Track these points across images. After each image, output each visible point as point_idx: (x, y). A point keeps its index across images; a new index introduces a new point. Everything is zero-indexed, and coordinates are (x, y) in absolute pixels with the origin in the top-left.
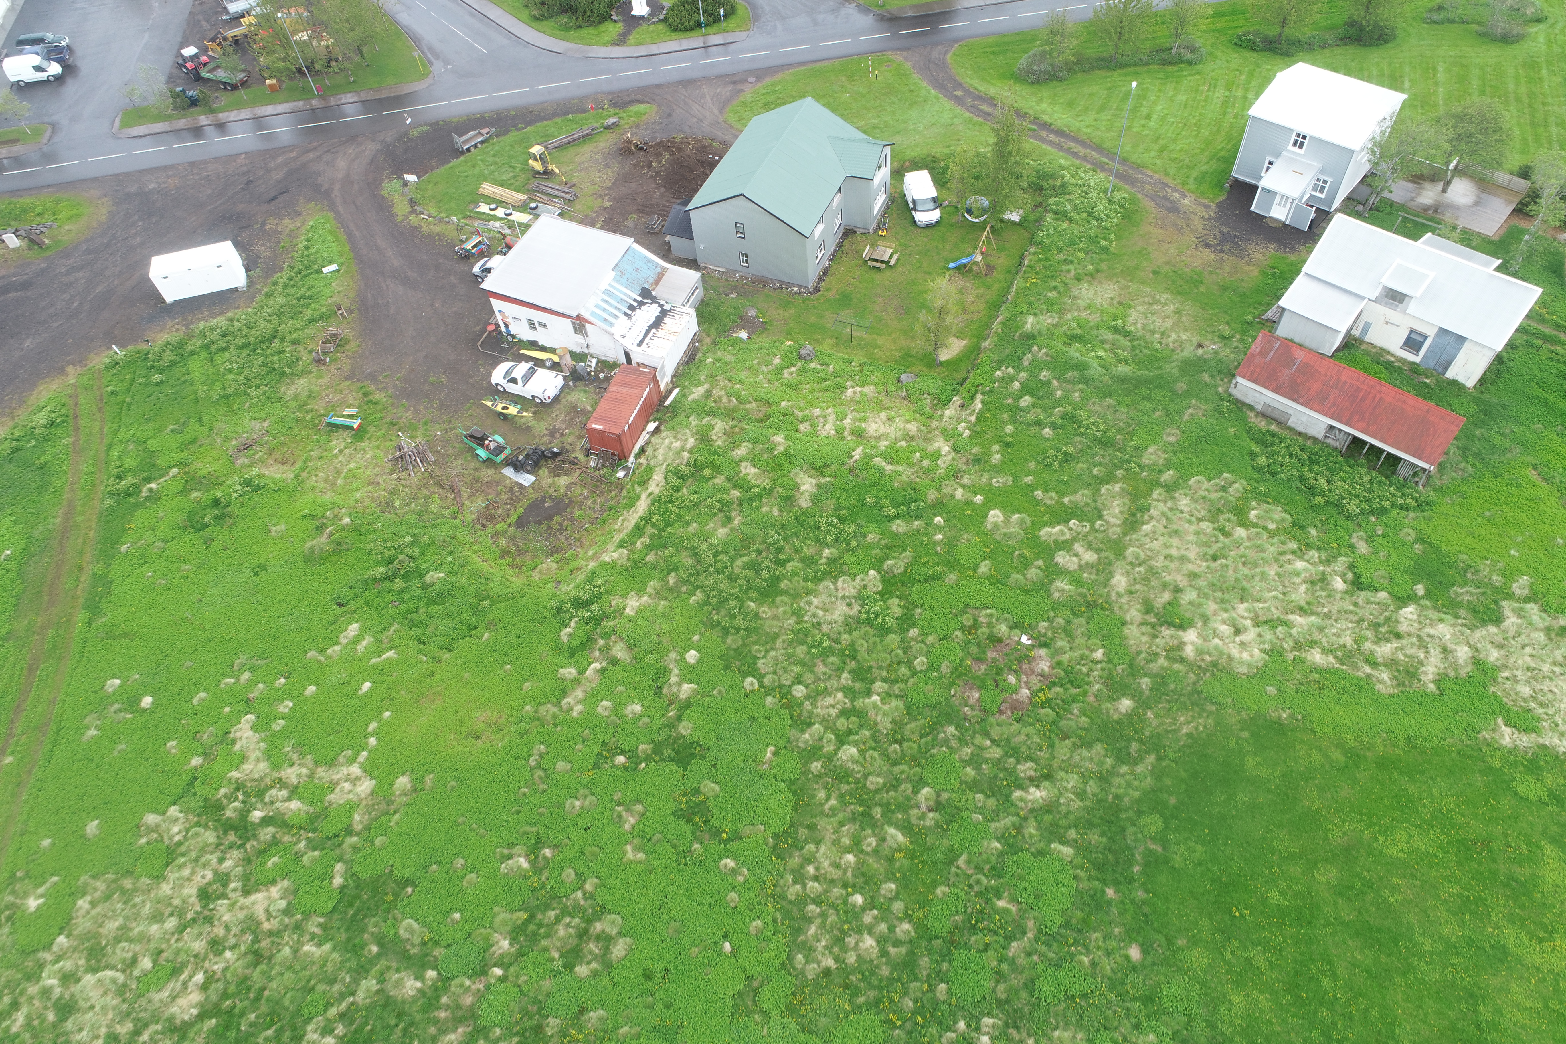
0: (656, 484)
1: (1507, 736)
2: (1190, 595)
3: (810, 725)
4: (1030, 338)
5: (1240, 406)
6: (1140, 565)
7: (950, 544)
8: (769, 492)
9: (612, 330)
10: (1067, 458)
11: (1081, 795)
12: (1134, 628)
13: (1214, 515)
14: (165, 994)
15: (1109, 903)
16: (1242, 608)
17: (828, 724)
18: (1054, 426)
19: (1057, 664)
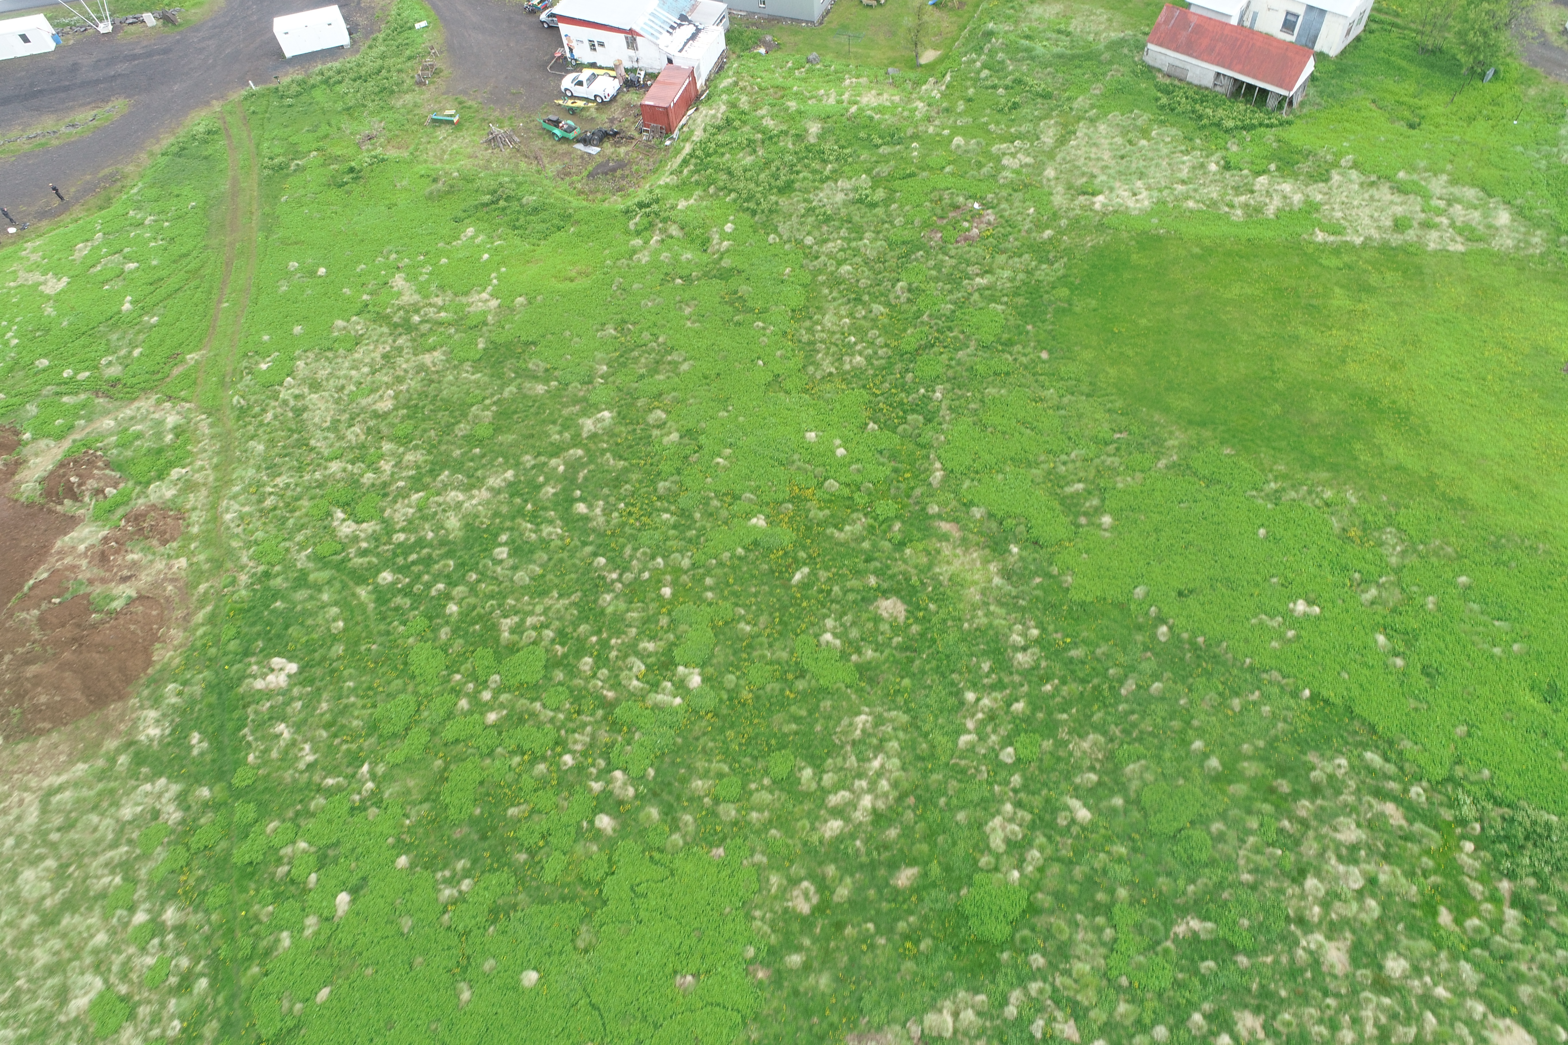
0: (698, 135)
1: (1320, 236)
2: (1102, 178)
3: (817, 258)
4: (990, 34)
5: (1151, 69)
6: (1066, 163)
7: (923, 157)
8: (785, 133)
9: (658, 42)
10: (1015, 106)
11: (1012, 280)
12: (1058, 197)
13: (1124, 132)
14: (370, 400)
15: (1027, 332)
16: (1139, 184)
17: (830, 255)
18: (1006, 88)
19: (1001, 216)
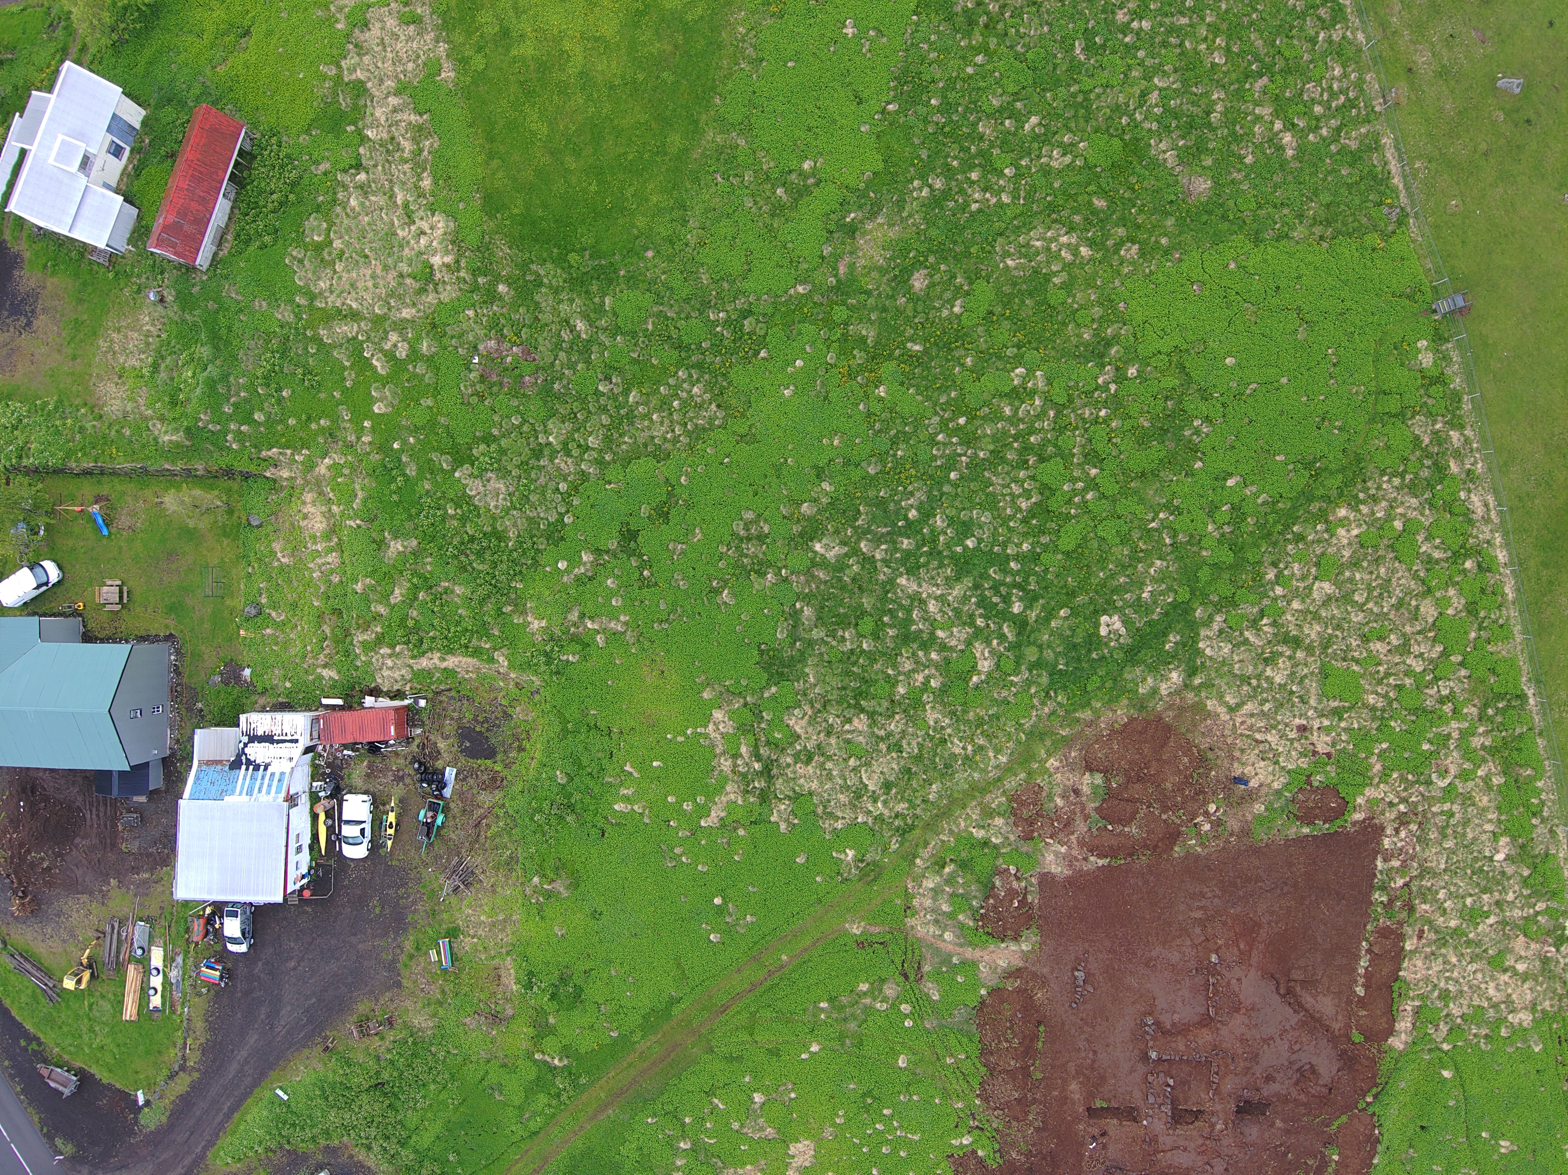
0: (431, 659)
1: (447, 74)
2: (404, 268)
4: (188, 432)
5: (215, 261)
6: (389, 303)
7: (414, 430)
8: (413, 571)
9: (288, 771)
11: (571, 301)
12: (442, 297)
13: (327, 263)
15: (628, 272)
16: (402, 233)
19: (486, 336)
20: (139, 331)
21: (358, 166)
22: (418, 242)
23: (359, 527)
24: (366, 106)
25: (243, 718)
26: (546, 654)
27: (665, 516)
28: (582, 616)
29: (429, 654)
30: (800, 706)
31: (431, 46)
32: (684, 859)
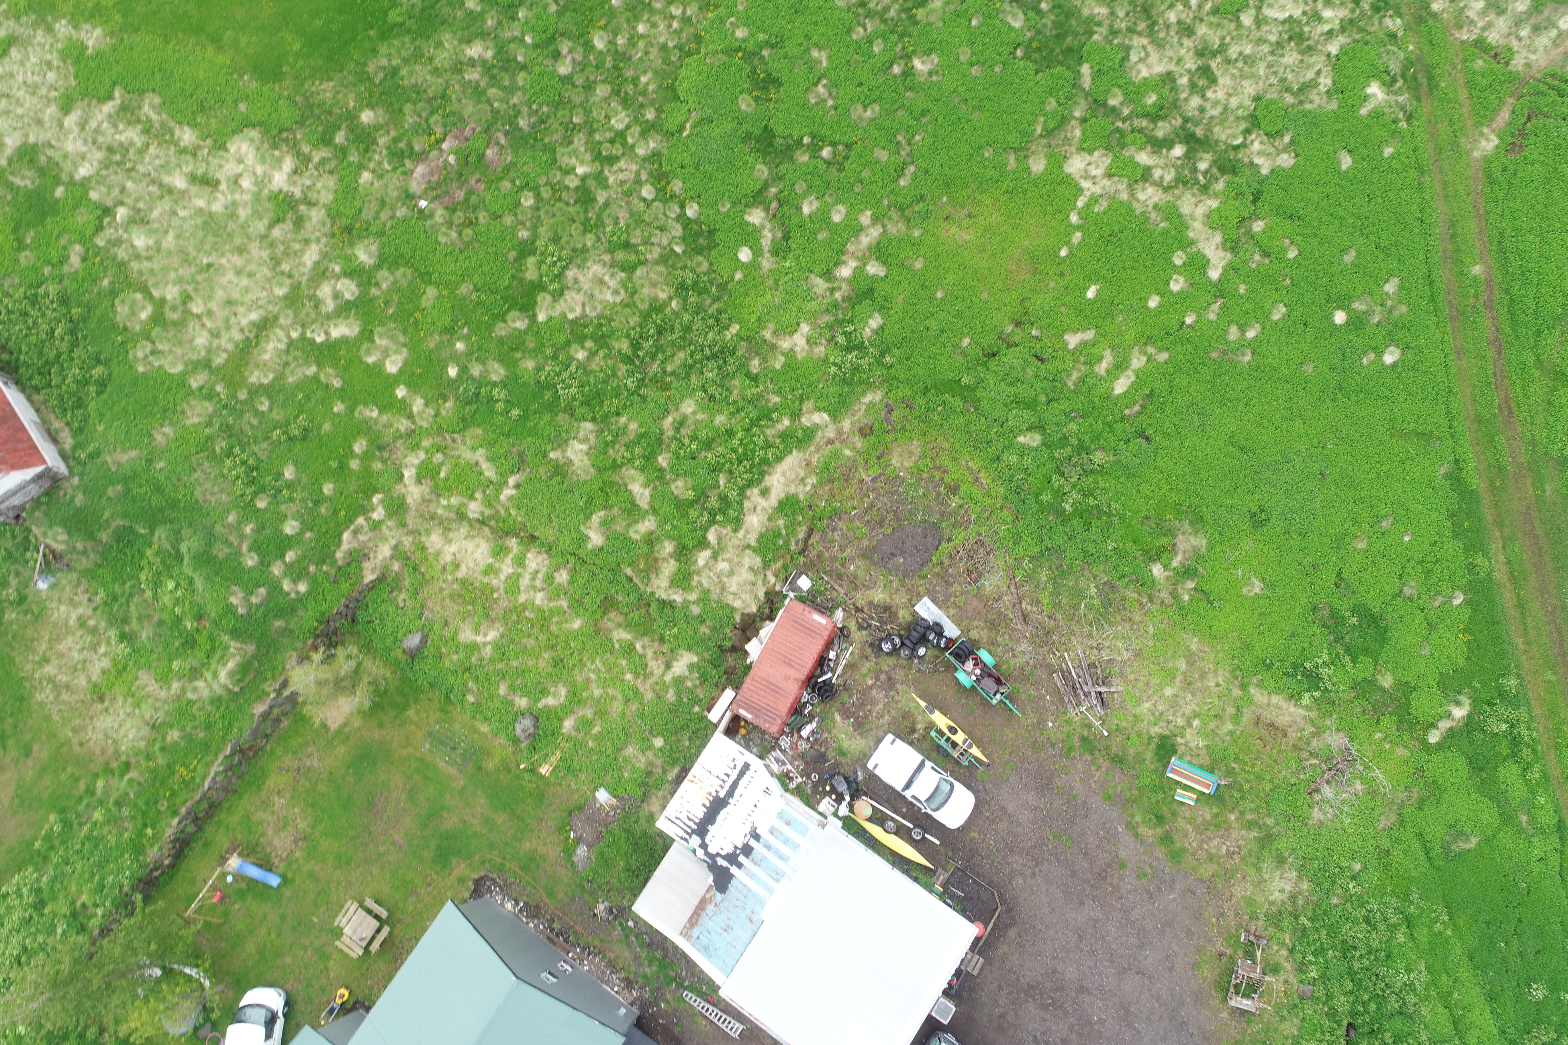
1: (94, 38)
2: (258, 227)
3: (646, 156)
6: (283, 273)
7: (450, 331)
11: (439, 45)
12: (323, 201)
13: (182, 321)
16: (218, 205)
17: (629, 153)
19: (405, 173)
20: (69, 630)
21: (108, 211)
22: (242, 191)
23: (518, 486)
24: (50, 158)
25: (662, 824)
26: (848, 349)
27: (772, 81)
28: (828, 275)
29: (747, 504)
30: (1129, 48)
31: (50, 41)
32: (1251, 334)
